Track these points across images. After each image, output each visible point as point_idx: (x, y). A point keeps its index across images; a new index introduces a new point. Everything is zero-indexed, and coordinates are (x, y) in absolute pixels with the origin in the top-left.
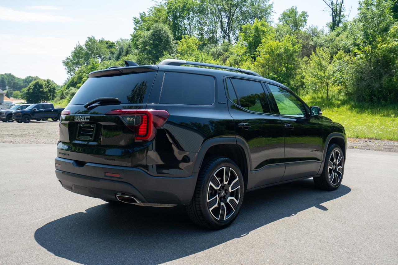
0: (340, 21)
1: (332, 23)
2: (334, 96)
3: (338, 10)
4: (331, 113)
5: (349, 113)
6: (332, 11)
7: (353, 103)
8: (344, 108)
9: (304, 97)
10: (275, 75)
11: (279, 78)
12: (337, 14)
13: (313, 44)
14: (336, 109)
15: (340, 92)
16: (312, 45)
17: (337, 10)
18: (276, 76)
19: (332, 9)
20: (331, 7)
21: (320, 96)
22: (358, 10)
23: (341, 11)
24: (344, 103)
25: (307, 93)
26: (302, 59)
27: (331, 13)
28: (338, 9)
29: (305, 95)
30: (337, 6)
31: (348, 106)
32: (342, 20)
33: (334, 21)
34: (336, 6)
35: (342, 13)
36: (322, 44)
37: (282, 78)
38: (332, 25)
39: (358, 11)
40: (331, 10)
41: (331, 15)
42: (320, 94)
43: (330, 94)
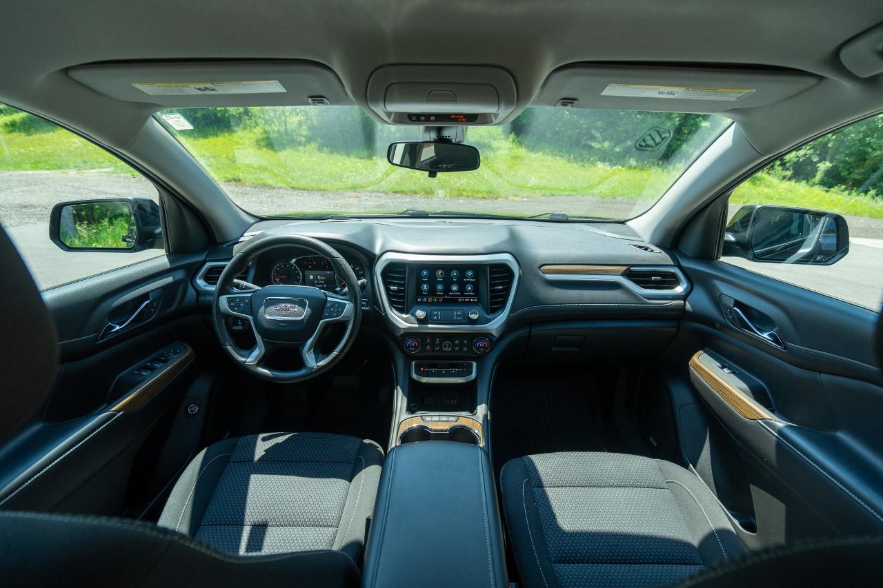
2: (294, 131)
7: (320, 141)
8: (312, 146)
9: (253, 130)
14: (302, 148)
15: (300, 123)
21: (276, 129)
24: (309, 140)
25: (257, 125)
29: (254, 127)
31: (316, 145)
42: (275, 126)
43: (288, 127)
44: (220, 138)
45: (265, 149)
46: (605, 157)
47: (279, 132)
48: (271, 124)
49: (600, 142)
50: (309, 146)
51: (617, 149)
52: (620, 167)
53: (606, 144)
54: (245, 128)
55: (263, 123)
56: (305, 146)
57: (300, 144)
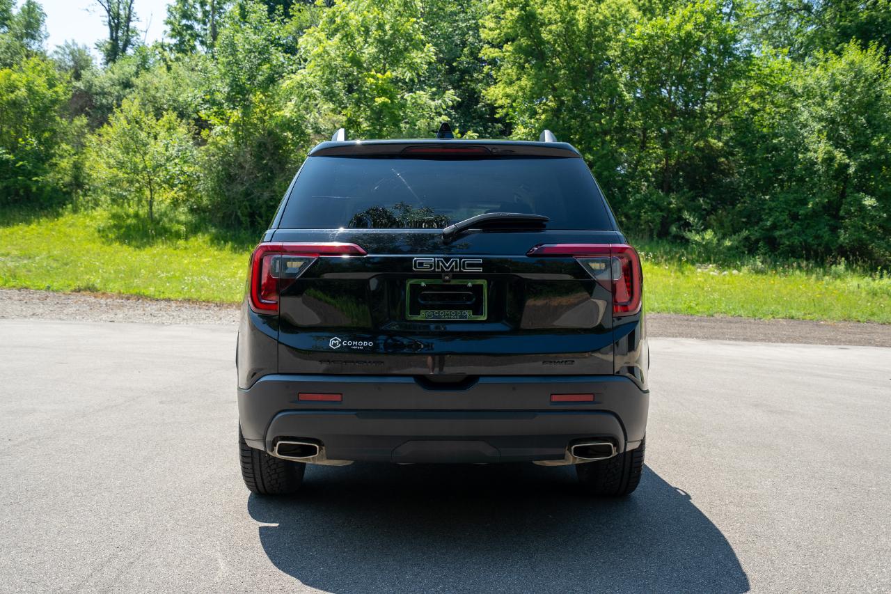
0: (127, 43)
1: (109, 43)
2: (165, 214)
3: (124, 16)
4: (171, 250)
5: (213, 251)
6: (110, 15)
7: (213, 231)
8: (200, 240)
9: (92, 213)
10: (10, 154)
11: (21, 163)
12: (119, 24)
13: (83, 88)
14: (181, 242)
15: (175, 203)
16: (81, 90)
17: (119, 14)
18: (11, 157)
19: (109, 11)
20: (106, 5)
21: (131, 211)
22: (166, 24)
23: (129, 19)
24: (194, 229)
25: (97, 205)
26: (71, 122)
27: (107, 19)
28: (122, 12)
29: (93, 208)
30: (119, 5)
31: (207, 237)
32: (133, 40)
33: (114, 39)
34: (117, 5)
35: (131, 24)
36: (106, 90)
37: (29, 163)
38: (109, 47)
39: (165, 26)
40: (106, 14)
41: (107, 23)
42: (130, 207)
43: (154, 210)
44: (33, 226)
45: (117, 245)
46: (708, 255)
47: (136, 216)
48: (123, 203)
49: (698, 232)
50: (193, 239)
51: (728, 243)
52: (735, 272)
53: (709, 235)
54: (75, 211)
55: (109, 201)
56: (187, 239)
57: (178, 235)
